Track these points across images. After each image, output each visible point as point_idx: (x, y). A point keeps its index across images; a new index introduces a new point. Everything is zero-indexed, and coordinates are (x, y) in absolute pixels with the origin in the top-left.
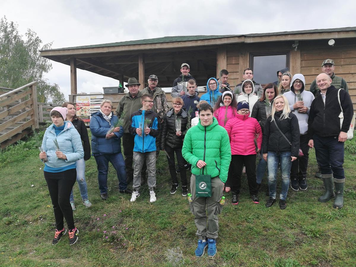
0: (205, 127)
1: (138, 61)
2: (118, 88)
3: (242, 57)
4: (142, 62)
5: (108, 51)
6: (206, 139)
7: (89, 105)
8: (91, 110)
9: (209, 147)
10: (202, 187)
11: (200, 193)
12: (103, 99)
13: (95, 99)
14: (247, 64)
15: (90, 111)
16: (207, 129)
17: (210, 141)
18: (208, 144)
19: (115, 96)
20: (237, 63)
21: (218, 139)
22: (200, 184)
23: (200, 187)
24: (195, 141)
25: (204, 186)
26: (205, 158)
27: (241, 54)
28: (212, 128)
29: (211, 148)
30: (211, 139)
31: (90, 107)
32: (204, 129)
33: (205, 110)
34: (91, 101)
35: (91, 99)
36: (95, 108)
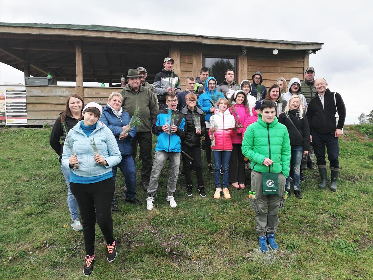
0: (268, 124)
1: (75, 49)
2: (49, 80)
3: (195, 57)
4: (80, 50)
5: (39, 33)
6: (270, 136)
7: (4, 99)
8: (7, 104)
9: (274, 143)
10: (270, 185)
11: (267, 190)
12: (25, 91)
13: (13, 91)
14: (200, 65)
15: (5, 106)
16: (270, 126)
17: (274, 138)
18: (272, 140)
19: (43, 89)
20: (190, 62)
21: (282, 136)
22: (268, 182)
23: (268, 185)
24: (259, 138)
25: (272, 184)
26: (271, 155)
27: (195, 54)
28: (274, 125)
29: (276, 145)
30: (274, 137)
31: (6, 101)
32: (266, 125)
33: (270, 108)
34: (7, 94)
35: (7, 91)
36: (13, 103)
